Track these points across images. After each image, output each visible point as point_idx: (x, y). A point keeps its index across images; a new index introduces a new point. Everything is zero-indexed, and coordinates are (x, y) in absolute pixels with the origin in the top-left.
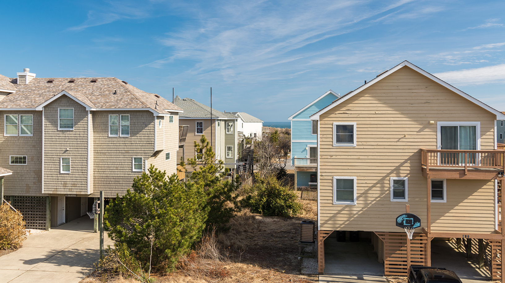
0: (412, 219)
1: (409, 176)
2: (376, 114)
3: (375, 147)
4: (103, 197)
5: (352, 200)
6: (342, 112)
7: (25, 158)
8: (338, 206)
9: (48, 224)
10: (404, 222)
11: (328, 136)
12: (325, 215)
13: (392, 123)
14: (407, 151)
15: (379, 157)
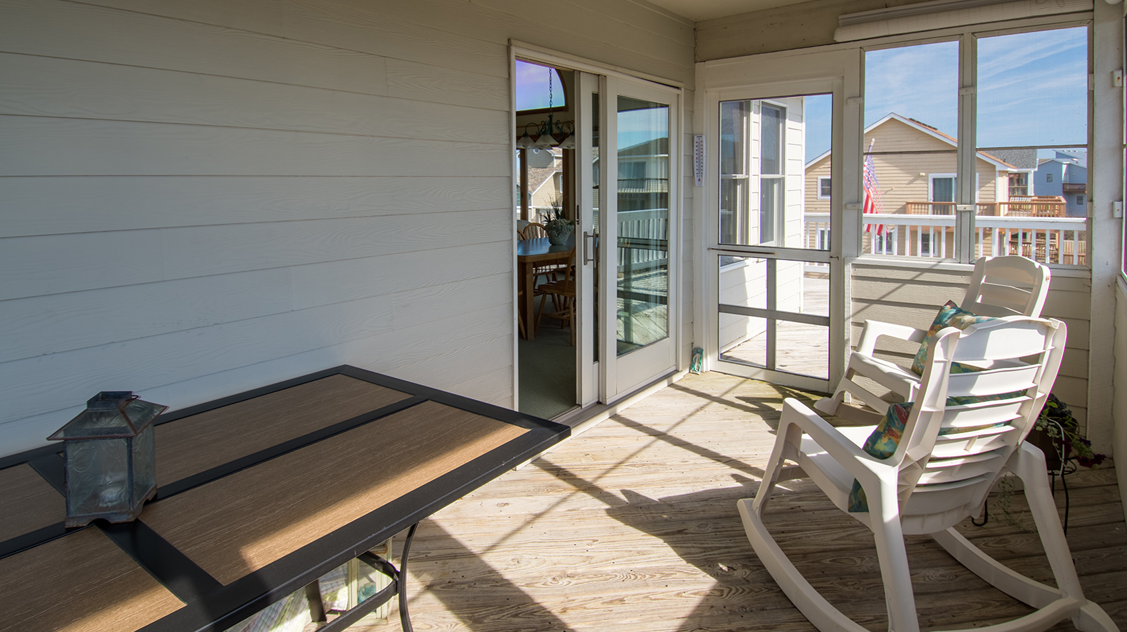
11: (813, 190)
14: (894, 203)
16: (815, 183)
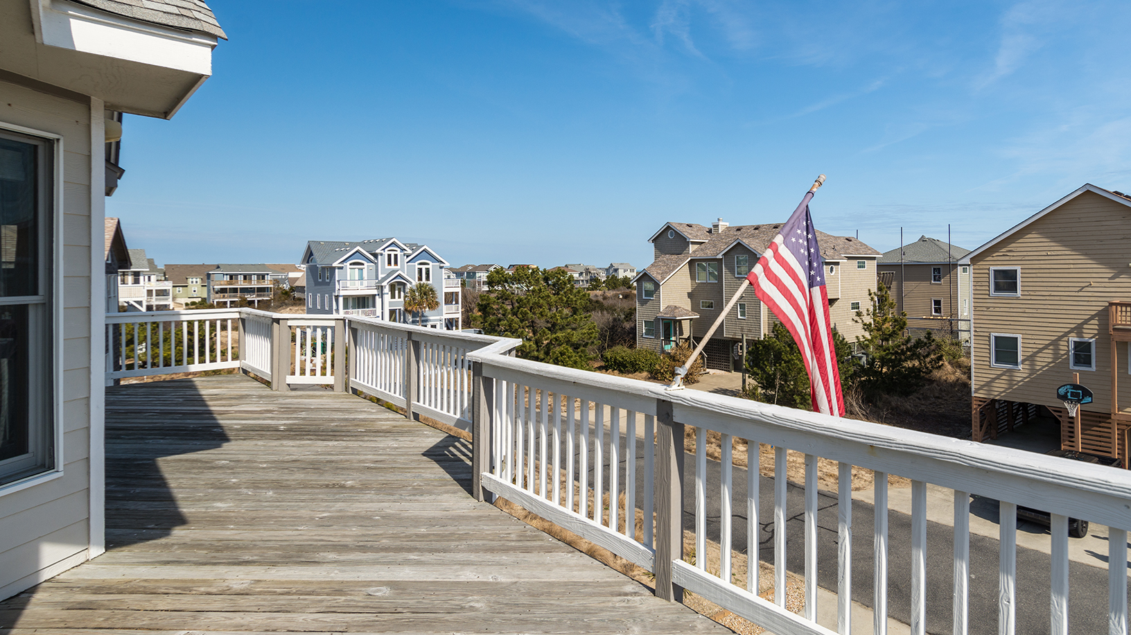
0: (1080, 392)
1: (1097, 337)
2: (1048, 255)
3: (1048, 298)
4: (745, 338)
5: (1016, 363)
6: (1002, 254)
7: (712, 303)
8: (996, 369)
9: (731, 366)
10: (1069, 394)
11: (984, 284)
12: (981, 379)
13: (1072, 266)
14: (1094, 304)
15: (1052, 311)
16: (987, 276)
